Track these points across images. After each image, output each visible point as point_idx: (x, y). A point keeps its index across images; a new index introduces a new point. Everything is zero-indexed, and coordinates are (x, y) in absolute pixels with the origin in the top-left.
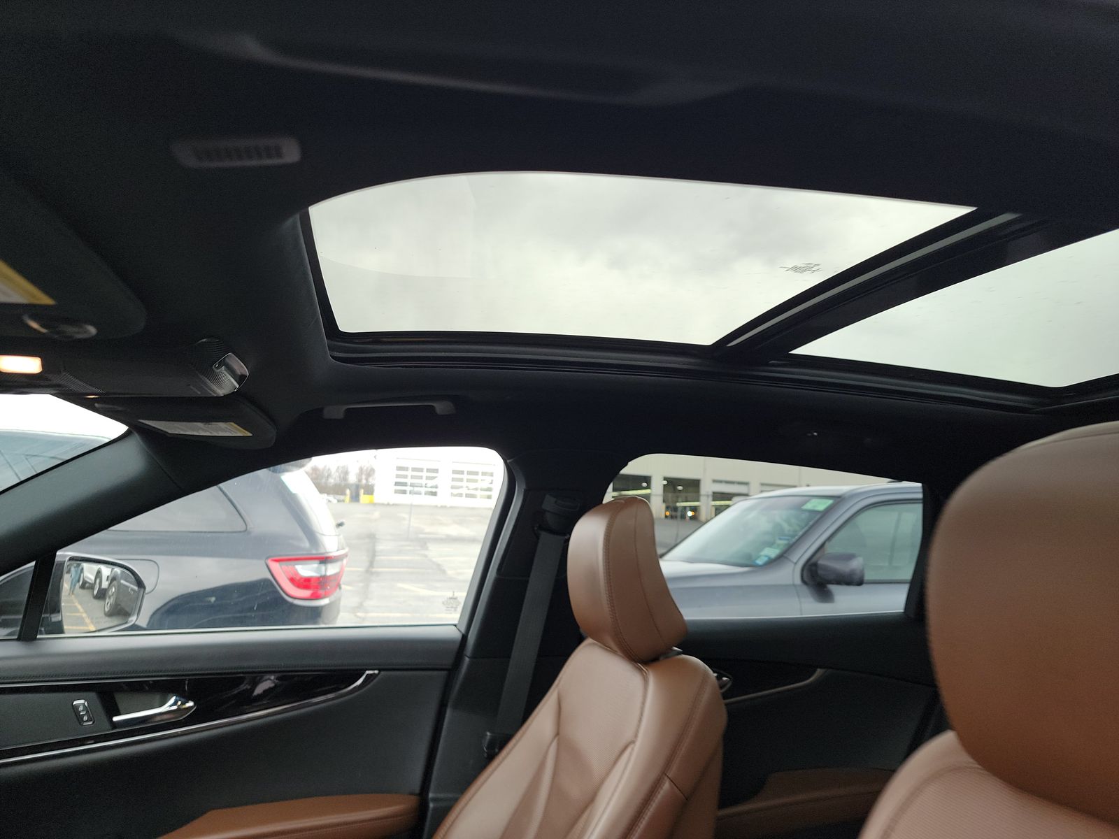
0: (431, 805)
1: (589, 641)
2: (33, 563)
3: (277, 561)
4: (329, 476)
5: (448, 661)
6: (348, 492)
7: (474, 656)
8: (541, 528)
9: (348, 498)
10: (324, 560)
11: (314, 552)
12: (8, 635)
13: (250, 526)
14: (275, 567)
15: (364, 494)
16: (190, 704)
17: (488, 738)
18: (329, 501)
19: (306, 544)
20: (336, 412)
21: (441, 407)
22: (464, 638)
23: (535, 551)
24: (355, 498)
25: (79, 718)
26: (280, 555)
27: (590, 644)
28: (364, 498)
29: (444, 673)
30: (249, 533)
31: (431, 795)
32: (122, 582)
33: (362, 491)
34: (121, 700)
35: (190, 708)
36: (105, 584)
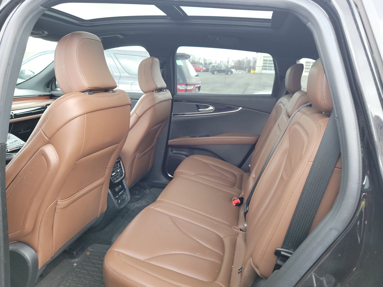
4: (244, 64)
6: (247, 69)
9: (247, 71)
18: (243, 73)
24: (249, 71)
28: (252, 71)
33: (252, 69)
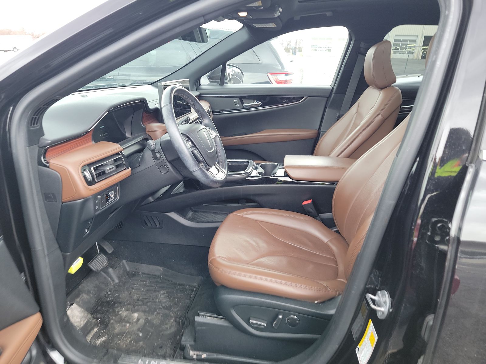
0: (321, 133)
1: (370, 87)
2: (222, 65)
3: (271, 74)
5: (328, 95)
6: (291, 51)
7: (336, 93)
8: (359, 53)
9: (291, 54)
10: (286, 74)
11: (283, 71)
12: (217, 84)
13: (261, 61)
14: (270, 76)
15: (298, 51)
16: (260, 103)
17: (338, 115)
19: (280, 68)
20: (297, 18)
21: (328, 14)
22: (333, 88)
23: (357, 60)
24: (294, 53)
25: (236, 104)
26: (272, 72)
27: (371, 88)
28: (298, 53)
29: (327, 98)
30: (261, 64)
31: (321, 130)
32: (235, 76)
33: (297, 50)
34: (244, 101)
35: (260, 104)
36: (231, 77)
